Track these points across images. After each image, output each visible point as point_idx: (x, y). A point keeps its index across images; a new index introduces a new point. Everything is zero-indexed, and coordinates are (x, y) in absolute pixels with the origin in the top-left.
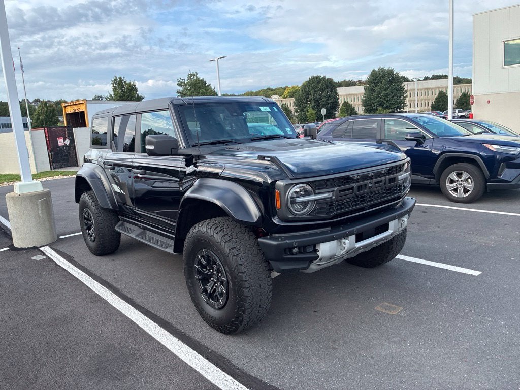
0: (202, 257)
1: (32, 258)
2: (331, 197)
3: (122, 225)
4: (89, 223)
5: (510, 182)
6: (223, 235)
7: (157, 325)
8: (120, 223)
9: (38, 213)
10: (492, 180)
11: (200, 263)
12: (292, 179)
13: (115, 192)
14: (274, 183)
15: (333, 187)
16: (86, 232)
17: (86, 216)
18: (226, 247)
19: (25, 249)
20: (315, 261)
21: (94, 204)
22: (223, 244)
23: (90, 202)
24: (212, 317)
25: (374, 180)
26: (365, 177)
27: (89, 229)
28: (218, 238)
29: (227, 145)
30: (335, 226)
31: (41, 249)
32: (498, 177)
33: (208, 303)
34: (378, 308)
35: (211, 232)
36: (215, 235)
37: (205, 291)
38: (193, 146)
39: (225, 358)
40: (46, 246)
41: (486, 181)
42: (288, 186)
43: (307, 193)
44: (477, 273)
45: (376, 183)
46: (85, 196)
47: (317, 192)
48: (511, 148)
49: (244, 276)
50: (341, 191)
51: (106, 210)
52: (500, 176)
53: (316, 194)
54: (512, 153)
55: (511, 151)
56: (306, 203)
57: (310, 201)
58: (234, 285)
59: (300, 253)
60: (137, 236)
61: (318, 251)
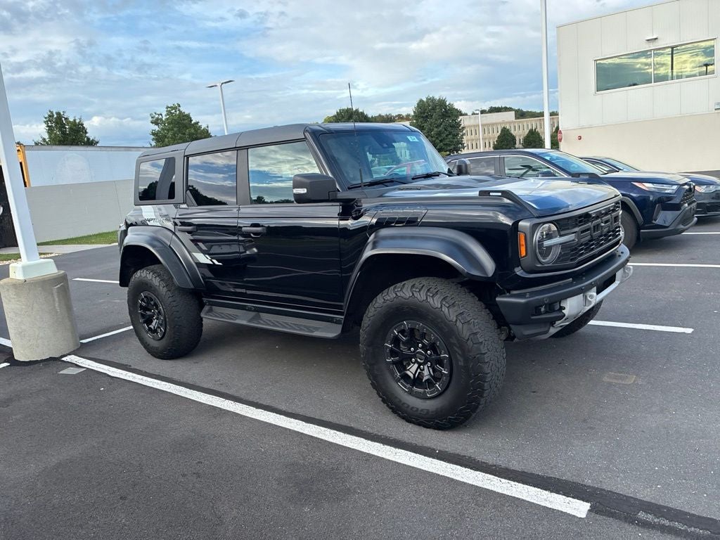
0: (402, 332)
1: (61, 372)
2: (573, 240)
3: (210, 310)
4: (148, 313)
5: (667, 227)
6: (442, 297)
7: (338, 433)
8: (206, 308)
9: (55, 307)
10: (646, 225)
11: (396, 341)
12: (537, 217)
13: (199, 265)
14: (516, 224)
15: (574, 227)
16: (144, 328)
17: (144, 304)
18: (450, 314)
19: (36, 362)
20: (557, 323)
21: (163, 284)
22: (445, 310)
23: (156, 282)
24: (422, 410)
25: (605, 218)
26: (599, 215)
27: (149, 321)
28: (435, 302)
29: (387, 186)
30: (577, 277)
31: (63, 359)
32: (653, 222)
33: (411, 393)
34: (606, 379)
35: (421, 296)
36: (430, 300)
37: (406, 377)
38: (349, 188)
39: (465, 456)
40: (69, 354)
41: (639, 228)
42: (535, 227)
43: (549, 236)
44: (689, 331)
45: (606, 222)
46: (142, 275)
47: (562, 233)
48: (665, 187)
49: (482, 347)
50: (582, 232)
51: (183, 291)
52: (655, 220)
53: (561, 236)
54: (666, 191)
55: (666, 189)
56: (549, 248)
57: (554, 245)
58: (466, 360)
59: (546, 312)
60: (249, 321)
61: (564, 309)
